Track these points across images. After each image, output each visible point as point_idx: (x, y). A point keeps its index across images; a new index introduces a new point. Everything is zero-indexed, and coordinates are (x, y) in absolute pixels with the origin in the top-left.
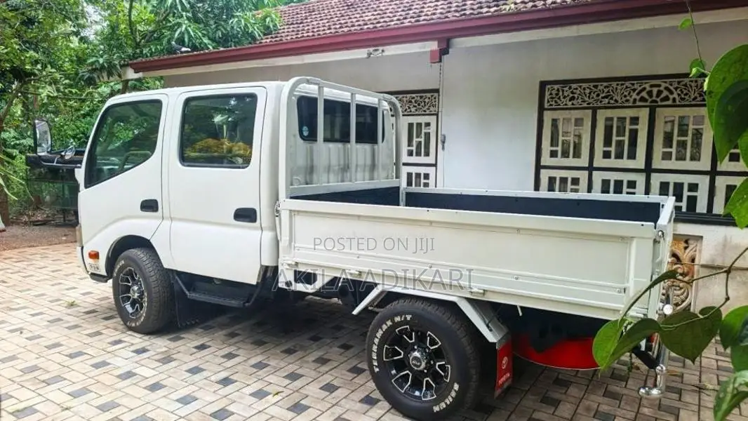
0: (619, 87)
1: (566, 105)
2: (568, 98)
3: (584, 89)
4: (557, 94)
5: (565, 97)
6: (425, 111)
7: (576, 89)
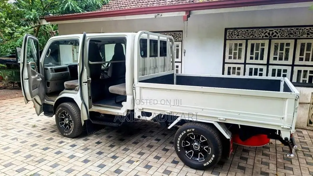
0: (257, 31)
1: (235, 38)
2: (236, 35)
3: (243, 31)
4: (232, 33)
5: (235, 35)
6: (176, 40)
7: (240, 31)
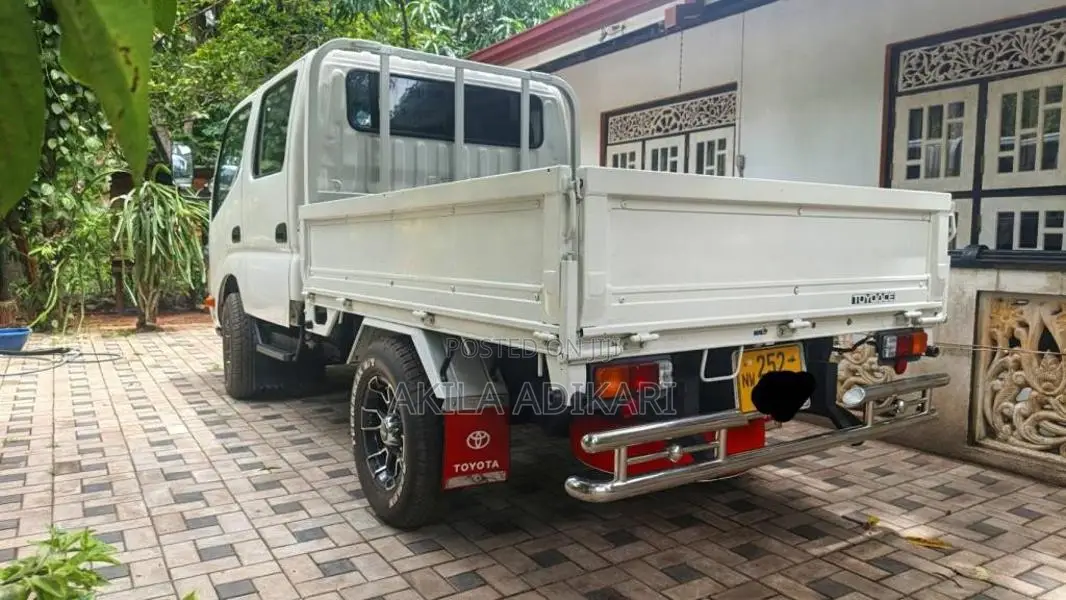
0: (1030, 35)
1: (934, 81)
2: (938, 69)
3: (966, 48)
4: (919, 65)
5: (933, 68)
6: (720, 121)
7: (952, 50)
